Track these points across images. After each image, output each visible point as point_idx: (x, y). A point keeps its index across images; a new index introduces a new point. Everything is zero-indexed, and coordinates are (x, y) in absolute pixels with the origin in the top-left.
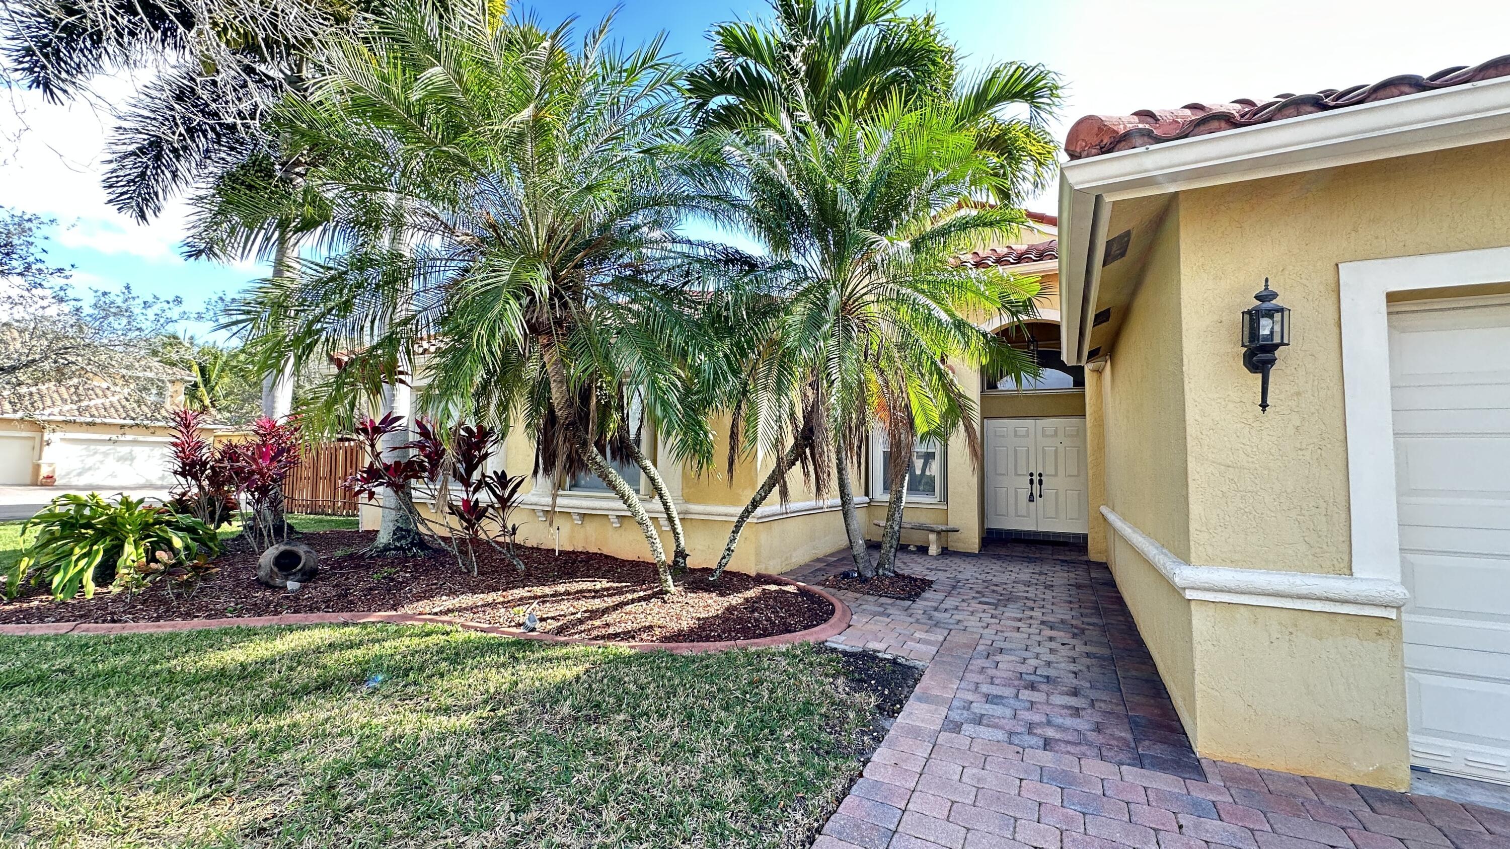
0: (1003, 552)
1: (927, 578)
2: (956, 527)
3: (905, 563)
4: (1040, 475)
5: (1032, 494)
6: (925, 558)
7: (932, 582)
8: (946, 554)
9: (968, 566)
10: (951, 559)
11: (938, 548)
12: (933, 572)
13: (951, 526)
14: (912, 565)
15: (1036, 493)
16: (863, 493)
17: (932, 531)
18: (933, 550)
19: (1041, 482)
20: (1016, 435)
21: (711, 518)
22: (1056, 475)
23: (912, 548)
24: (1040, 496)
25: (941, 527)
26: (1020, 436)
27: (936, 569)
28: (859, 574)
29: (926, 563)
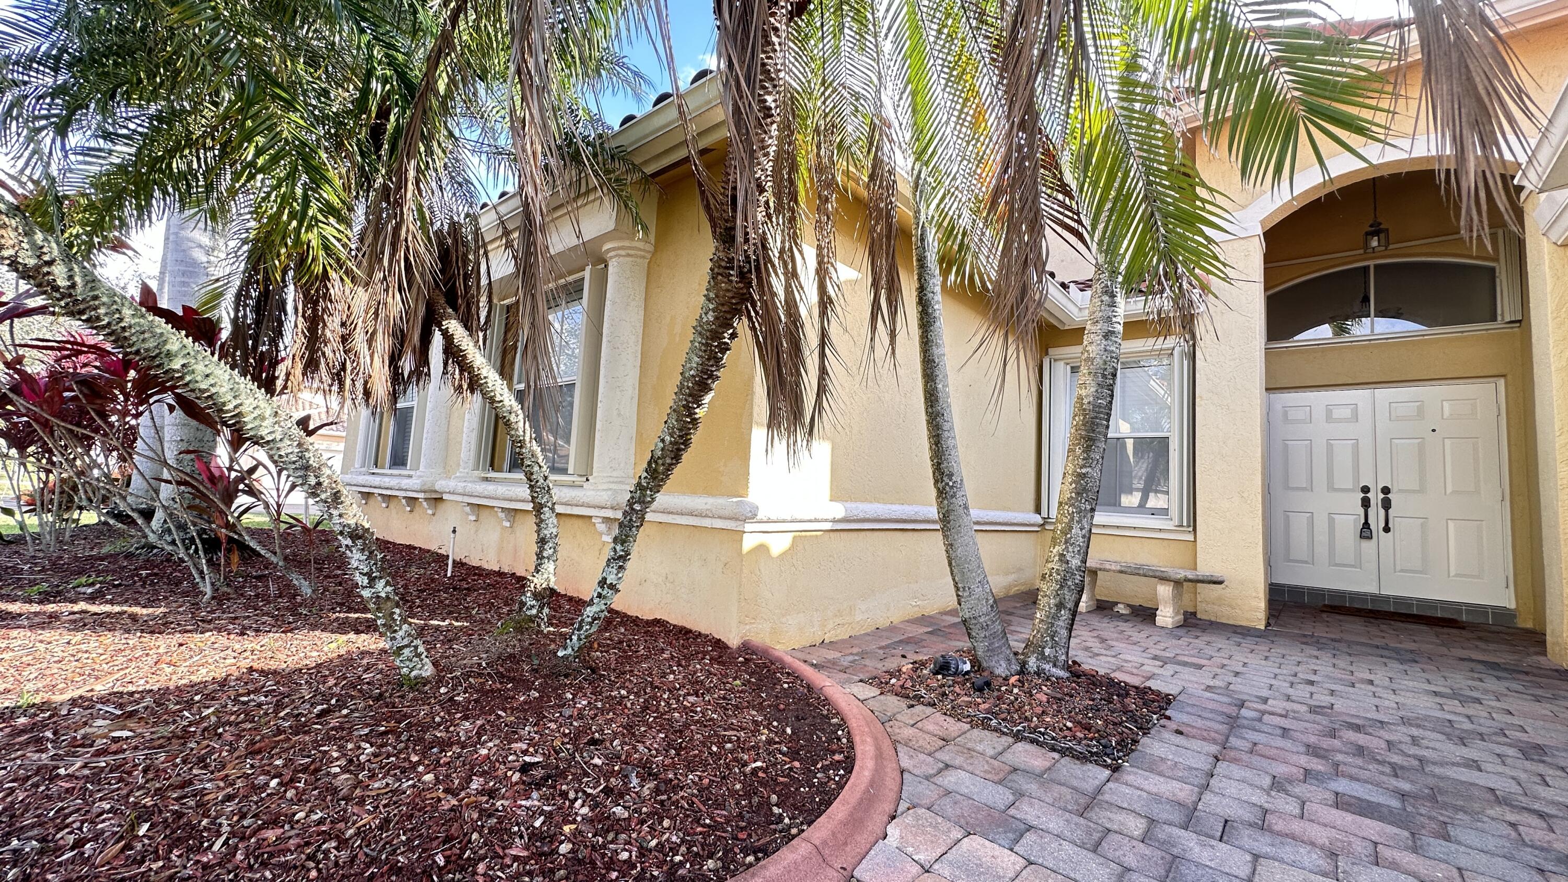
0: (1320, 631)
1: (1154, 685)
2: (1217, 573)
3: (1103, 640)
4: (1386, 490)
5: (1366, 525)
6: (1147, 630)
7: (1167, 700)
8: (1195, 626)
9: (1255, 661)
10: (1206, 638)
11: (1177, 613)
12: (1170, 669)
13: (1205, 568)
14: (1120, 646)
15: (1377, 521)
16: (1031, 505)
17: (1164, 579)
18: (1166, 616)
19: (1387, 504)
20: (1329, 418)
21: (707, 523)
22: (1422, 490)
23: (1121, 609)
24: (1387, 529)
25: (1181, 574)
26: (1340, 421)
27: (1174, 661)
28: (975, 662)
29: (1150, 643)
